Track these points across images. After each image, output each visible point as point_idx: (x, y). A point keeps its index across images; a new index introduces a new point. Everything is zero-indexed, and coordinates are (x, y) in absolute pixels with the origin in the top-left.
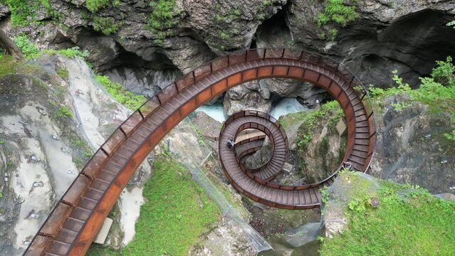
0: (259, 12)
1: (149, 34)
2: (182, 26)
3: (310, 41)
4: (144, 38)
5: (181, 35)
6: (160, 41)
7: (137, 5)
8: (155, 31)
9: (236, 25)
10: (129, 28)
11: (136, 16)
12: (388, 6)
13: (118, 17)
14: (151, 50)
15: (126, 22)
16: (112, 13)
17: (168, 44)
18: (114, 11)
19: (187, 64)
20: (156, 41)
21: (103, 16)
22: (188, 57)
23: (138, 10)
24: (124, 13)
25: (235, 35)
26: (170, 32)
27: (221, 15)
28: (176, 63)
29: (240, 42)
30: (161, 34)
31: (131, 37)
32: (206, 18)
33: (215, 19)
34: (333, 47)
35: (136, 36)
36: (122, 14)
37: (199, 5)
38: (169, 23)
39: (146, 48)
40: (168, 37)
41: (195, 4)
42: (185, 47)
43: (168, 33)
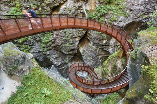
0: (79, 34)
1: (41, 50)
2: (53, 45)
3: (98, 42)
4: (39, 52)
5: (53, 49)
6: (45, 52)
7: (37, 39)
8: (43, 48)
9: (71, 40)
10: (34, 49)
11: (37, 44)
12: (121, 21)
13: (30, 45)
14: (43, 56)
15: (33, 46)
16: (28, 43)
17: (48, 53)
18: (29, 42)
19: (55, 60)
20: (44, 52)
21: (25, 45)
22: (56, 57)
23: (37, 41)
24: (32, 43)
25: (71, 44)
26: (49, 48)
27: (66, 37)
28: (51, 60)
29: (73, 46)
30: (45, 49)
31: (35, 51)
32: (61, 41)
33: (64, 39)
34: (106, 42)
35: (37, 51)
36: (31, 43)
37: (58, 36)
38: (48, 44)
39: (40, 56)
40: (48, 50)
41: (57, 36)
42: (54, 54)
43: (48, 49)
